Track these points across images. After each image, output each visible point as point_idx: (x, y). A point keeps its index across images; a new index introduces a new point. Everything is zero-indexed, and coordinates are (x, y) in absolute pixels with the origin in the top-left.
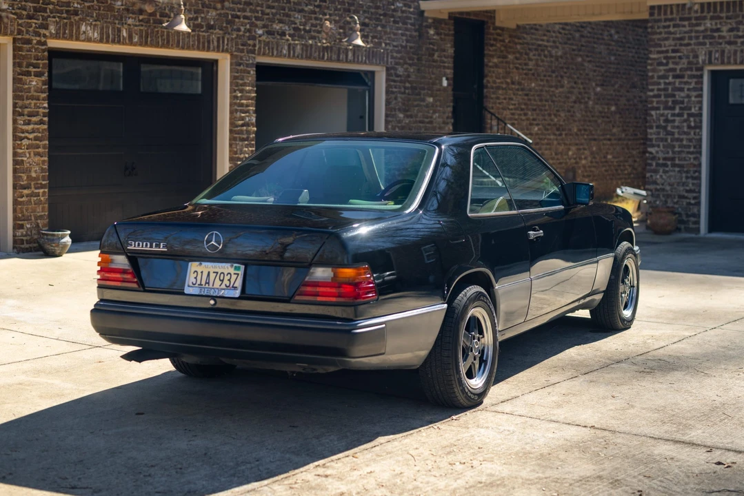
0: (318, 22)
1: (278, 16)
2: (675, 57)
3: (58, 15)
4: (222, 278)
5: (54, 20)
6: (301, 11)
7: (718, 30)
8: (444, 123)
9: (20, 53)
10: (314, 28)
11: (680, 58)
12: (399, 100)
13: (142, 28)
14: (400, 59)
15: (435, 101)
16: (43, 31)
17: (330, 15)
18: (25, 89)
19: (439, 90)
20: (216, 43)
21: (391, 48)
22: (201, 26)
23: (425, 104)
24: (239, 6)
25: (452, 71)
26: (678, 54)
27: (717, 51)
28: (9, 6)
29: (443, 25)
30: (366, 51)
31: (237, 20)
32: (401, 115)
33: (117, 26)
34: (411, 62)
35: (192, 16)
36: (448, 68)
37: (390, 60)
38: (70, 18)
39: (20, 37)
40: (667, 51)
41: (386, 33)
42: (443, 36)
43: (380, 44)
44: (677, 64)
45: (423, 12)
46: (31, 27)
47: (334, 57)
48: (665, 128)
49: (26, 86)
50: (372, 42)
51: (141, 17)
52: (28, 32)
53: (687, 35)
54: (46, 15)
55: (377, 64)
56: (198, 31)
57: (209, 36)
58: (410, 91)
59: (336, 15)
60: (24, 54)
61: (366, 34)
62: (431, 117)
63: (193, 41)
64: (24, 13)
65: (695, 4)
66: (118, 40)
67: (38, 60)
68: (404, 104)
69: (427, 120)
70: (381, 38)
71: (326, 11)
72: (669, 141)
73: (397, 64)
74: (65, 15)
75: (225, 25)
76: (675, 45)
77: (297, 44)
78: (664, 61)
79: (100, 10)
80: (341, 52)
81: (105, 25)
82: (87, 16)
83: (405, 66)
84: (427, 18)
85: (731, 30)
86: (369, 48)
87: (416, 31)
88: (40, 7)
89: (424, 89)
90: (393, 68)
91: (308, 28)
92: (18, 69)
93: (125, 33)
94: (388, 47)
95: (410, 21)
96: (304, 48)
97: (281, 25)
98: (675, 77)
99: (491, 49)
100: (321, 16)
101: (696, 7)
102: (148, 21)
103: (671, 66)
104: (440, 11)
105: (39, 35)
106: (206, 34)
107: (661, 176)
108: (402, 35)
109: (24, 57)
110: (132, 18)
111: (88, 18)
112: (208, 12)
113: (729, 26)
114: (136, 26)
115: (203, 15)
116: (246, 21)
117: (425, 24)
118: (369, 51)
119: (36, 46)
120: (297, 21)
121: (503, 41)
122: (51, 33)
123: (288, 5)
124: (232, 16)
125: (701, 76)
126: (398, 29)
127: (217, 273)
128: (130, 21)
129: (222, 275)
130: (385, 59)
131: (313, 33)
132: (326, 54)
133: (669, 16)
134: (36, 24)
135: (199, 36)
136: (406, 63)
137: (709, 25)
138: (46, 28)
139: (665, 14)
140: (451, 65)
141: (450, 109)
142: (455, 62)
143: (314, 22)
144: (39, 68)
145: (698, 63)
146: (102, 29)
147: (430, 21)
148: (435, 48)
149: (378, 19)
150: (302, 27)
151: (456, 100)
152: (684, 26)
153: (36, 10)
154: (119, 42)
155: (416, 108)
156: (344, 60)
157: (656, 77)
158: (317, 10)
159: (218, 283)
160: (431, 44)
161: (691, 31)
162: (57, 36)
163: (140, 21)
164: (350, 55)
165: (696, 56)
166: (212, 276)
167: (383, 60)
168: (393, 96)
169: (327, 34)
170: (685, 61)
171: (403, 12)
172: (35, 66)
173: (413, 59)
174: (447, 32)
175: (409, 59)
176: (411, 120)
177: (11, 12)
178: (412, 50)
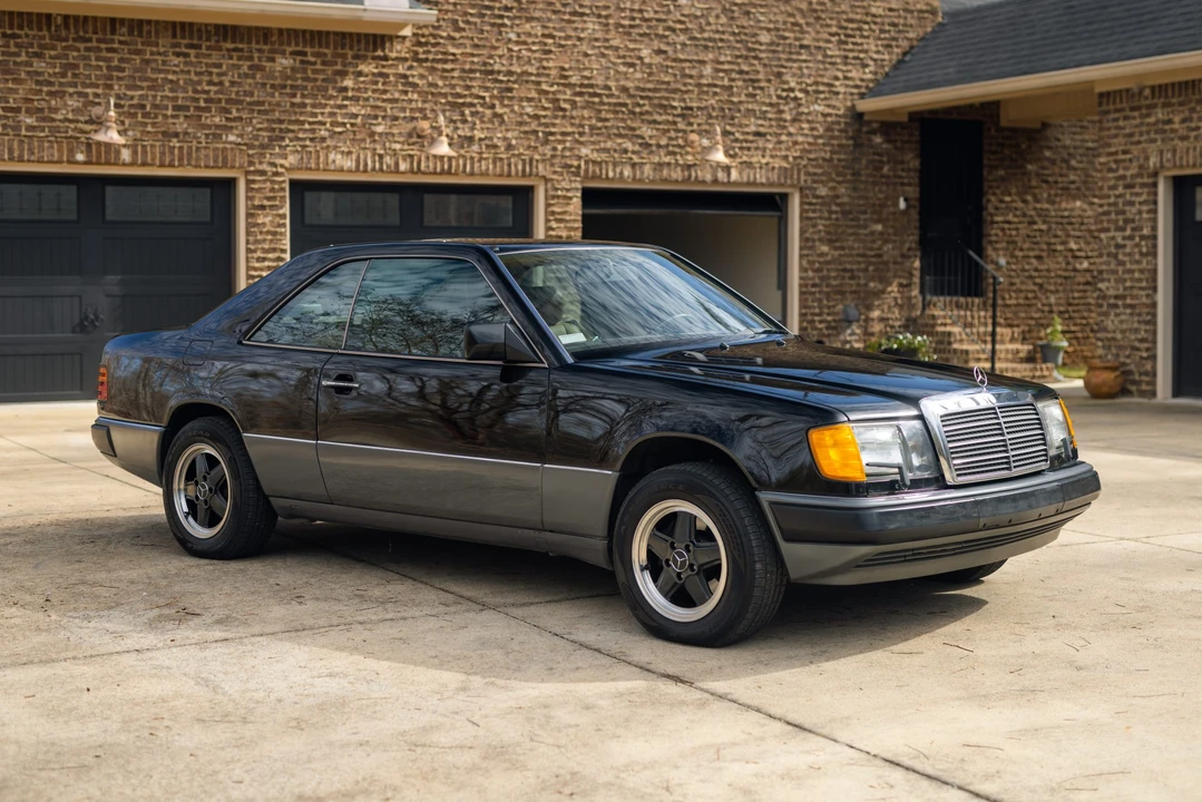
0: (680, 135)
1: (615, 130)
2: (1124, 161)
3: (300, 143)
5: (294, 148)
6: (652, 122)
7: (1170, 122)
9: (252, 186)
10: (673, 143)
11: (1130, 160)
12: (820, 227)
13: (412, 153)
14: (822, 174)
15: (884, 226)
16: (279, 162)
18: (259, 224)
19: (895, 213)
21: (804, 162)
22: (499, 147)
23: (866, 232)
24: (555, 121)
25: (918, 189)
26: (1128, 156)
27: (1168, 150)
28: (238, 137)
30: (760, 167)
31: (551, 138)
32: (825, 249)
34: (841, 179)
36: (910, 184)
37: (803, 178)
38: (316, 146)
39: (251, 168)
40: (1116, 153)
41: (794, 143)
42: (899, 144)
43: (785, 158)
44: (1126, 169)
45: (861, 115)
46: (265, 157)
47: (707, 176)
48: (1115, 256)
50: (771, 156)
51: (410, 141)
52: (261, 163)
53: (1137, 130)
54: (283, 144)
56: (494, 153)
57: (509, 158)
58: (840, 216)
60: (255, 186)
62: (879, 249)
64: (256, 143)
65: (1145, 87)
66: (381, 168)
67: (275, 192)
68: (828, 233)
69: (870, 253)
70: (787, 150)
71: (692, 120)
72: (1120, 273)
73: (814, 182)
74: (308, 143)
75: (533, 144)
76: (1126, 144)
77: (645, 163)
78: (1114, 166)
79: (354, 135)
82: (338, 142)
83: (831, 184)
84: (870, 122)
85: (1184, 121)
86: (766, 164)
87: (848, 138)
88: (277, 136)
89: (865, 213)
90: (810, 188)
91: (663, 143)
92: (251, 203)
93: (389, 160)
94: (799, 161)
95: (837, 127)
97: (619, 141)
98: (1127, 186)
99: (992, 157)
100: (684, 127)
101: (1147, 92)
102: (421, 145)
103: (1121, 172)
104: (891, 111)
105: (275, 165)
106: (504, 156)
107: (1113, 321)
108: (824, 144)
109: (256, 190)
110: (399, 142)
111: (339, 145)
112: (507, 131)
113: (1182, 116)
114: (404, 150)
115: (499, 135)
116: (565, 138)
117: (865, 129)
119: (272, 178)
120: (647, 135)
122: (291, 163)
123: (631, 116)
124: (545, 133)
125: (1155, 185)
126: (816, 137)
128: (394, 146)
130: (795, 177)
131: (671, 149)
133: (1119, 106)
134: (271, 154)
135: (494, 159)
136: (833, 180)
137: (1160, 116)
138: (284, 157)
139: (1114, 103)
140: (917, 181)
141: (916, 238)
142: (921, 178)
143: (673, 134)
144: (277, 201)
145: (1148, 168)
146: (357, 156)
147: (875, 125)
148: (885, 159)
149: (780, 127)
150: (654, 142)
151: (923, 228)
152: (1134, 118)
153: (271, 138)
155: (851, 238)
157: (1106, 187)
158: (678, 120)
160: (877, 154)
161: (1142, 124)
162: (299, 166)
163: (409, 145)
165: (1147, 158)
170: (1135, 164)
171: (824, 115)
172: (271, 199)
173: (845, 175)
174: (906, 138)
175: (838, 175)
176: (842, 253)
177: (240, 144)
178: (843, 164)
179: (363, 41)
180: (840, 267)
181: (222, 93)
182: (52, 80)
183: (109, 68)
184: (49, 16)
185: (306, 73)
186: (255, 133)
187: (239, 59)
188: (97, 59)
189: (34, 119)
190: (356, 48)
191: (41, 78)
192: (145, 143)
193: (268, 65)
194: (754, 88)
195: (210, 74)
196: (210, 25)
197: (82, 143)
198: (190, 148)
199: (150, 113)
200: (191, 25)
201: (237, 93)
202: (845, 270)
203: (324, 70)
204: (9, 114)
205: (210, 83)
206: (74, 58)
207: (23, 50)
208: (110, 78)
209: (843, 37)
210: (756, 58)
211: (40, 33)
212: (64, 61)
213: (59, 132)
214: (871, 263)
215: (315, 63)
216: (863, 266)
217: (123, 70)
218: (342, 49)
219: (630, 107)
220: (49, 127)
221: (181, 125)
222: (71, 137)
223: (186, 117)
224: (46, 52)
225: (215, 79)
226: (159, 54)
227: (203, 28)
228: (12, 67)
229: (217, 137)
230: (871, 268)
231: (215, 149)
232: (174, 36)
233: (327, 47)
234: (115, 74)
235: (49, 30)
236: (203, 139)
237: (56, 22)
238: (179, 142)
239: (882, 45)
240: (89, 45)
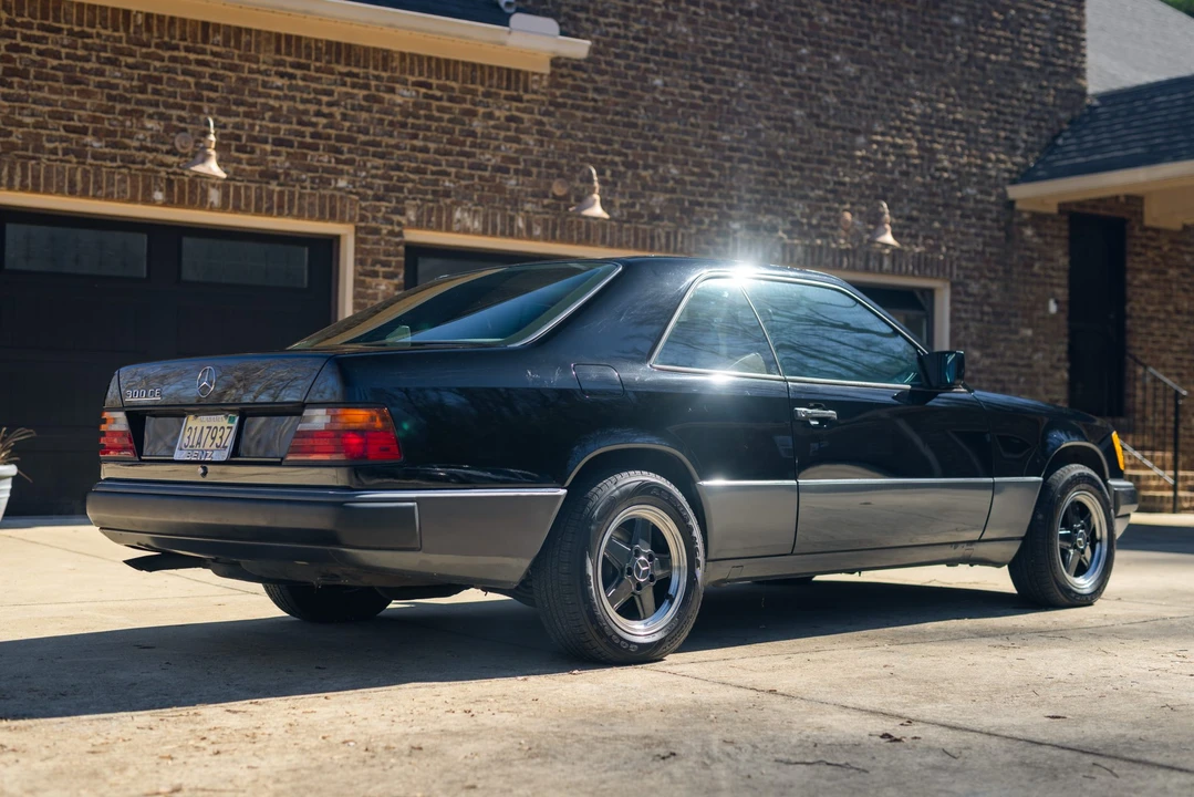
0: (832, 214)
1: (765, 205)
3: (420, 196)
4: (214, 435)
5: (414, 202)
6: (804, 197)
8: (1052, 367)
9: (363, 246)
10: (824, 223)
12: (972, 330)
13: (547, 216)
14: (973, 270)
15: (1035, 333)
16: (396, 218)
17: (853, 204)
18: (369, 295)
19: (1044, 318)
20: (663, 240)
21: (957, 254)
22: (642, 216)
23: (1017, 338)
24: (701, 189)
25: (1067, 291)
28: (349, 183)
29: (1049, 223)
30: (913, 257)
31: (698, 208)
32: (976, 354)
33: (509, 212)
34: (992, 275)
35: (624, 201)
36: (1059, 286)
37: (955, 272)
38: (438, 201)
39: (362, 224)
41: (948, 232)
42: (1049, 239)
43: (938, 248)
45: (1012, 203)
46: (380, 211)
47: (859, 264)
49: (370, 291)
50: (924, 244)
51: (546, 202)
52: (374, 218)
54: (401, 196)
55: (931, 277)
56: (636, 222)
57: (652, 230)
58: (991, 318)
59: (863, 204)
60: (368, 247)
61: (913, 232)
62: (1030, 358)
63: (629, 236)
64: (370, 192)
66: (511, 233)
67: (389, 255)
68: (980, 337)
69: (1021, 362)
70: (940, 238)
71: (844, 198)
73: (966, 277)
74: (430, 197)
75: (678, 215)
77: (796, 245)
79: (483, 190)
80: (872, 257)
81: (490, 211)
82: (464, 198)
83: (983, 281)
84: (1021, 211)
86: (920, 253)
87: (1000, 229)
88: (394, 185)
89: (1016, 316)
90: (960, 284)
91: (814, 222)
92: (359, 268)
93: (520, 223)
94: (951, 252)
95: (989, 215)
96: (809, 250)
97: (770, 217)
99: (1137, 259)
100: (836, 205)
102: (557, 208)
104: (1042, 201)
105: (391, 222)
106: (648, 227)
108: (977, 235)
109: (369, 252)
110: (533, 203)
111: (465, 201)
112: (652, 196)
114: (538, 213)
115: (643, 201)
116: (713, 210)
117: (1016, 220)
118: (919, 258)
119: (387, 238)
120: (798, 212)
121: (1159, 248)
122: (409, 222)
123: (782, 189)
124: (691, 203)
126: (968, 226)
127: (210, 429)
128: (528, 207)
129: (215, 431)
130: (948, 270)
131: (823, 230)
132: (845, 260)
134: (387, 207)
135: (636, 229)
136: (985, 277)
138: (402, 212)
140: (1064, 282)
141: (1064, 347)
142: (1070, 279)
143: (824, 213)
144: (389, 266)
146: (486, 216)
147: (1026, 216)
148: (1036, 255)
149: (933, 212)
150: (805, 221)
151: (1074, 336)
153: (387, 188)
154: (511, 235)
155: (1003, 345)
156: (877, 269)
158: (830, 196)
159: (209, 441)
160: (1028, 249)
162: (418, 225)
163: (544, 207)
164: (887, 264)
166: (206, 431)
167: (944, 270)
168: (961, 324)
169: (847, 231)
171: (977, 201)
172: (385, 264)
173: (995, 271)
174: (1056, 232)
175: (990, 271)
176: (994, 361)
177: (351, 193)
178: (994, 258)
179: (496, 76)
180: (992, 378)
181: (331, 127)
182: (128, 95)
183: (197, 84)
184: (127, 13)
185: (430, 110)
186: (369, 180)
187: (354, 86)
188: (185, 73)
189: (103, 144)
190: (487, 84)
191: (114, 92)
192: (239, 184)
193: (387, 96)
194: (908, 165)
195: (319, 103)
196: (321, 41)
197: (162, 179)
198: (292, 194)
199: (246, 146)
200: (299, 38)
201: (349, 129)
202: (997, 381)
203: (450, 108)
204: (72, 135)
205: (318, 114)
206: (156, 69)
207: (94, 53)
208: (199, 98)
209: (995, 114)
210: (909, 130)
211: (116, 34)
212: (143, 73)
213: (134, 162)
214: (1020, 375)
215: (440, 99)
216: (1014, 377)
217: (215, 89)
218: (473, 83)
219: (781, 178)
220: (121, 155)
221: (281, 162)
222: (148, 170)
223: (288, 154)
224: (121, 58)
225: (325, 110)
226: (259, 72)
227: (313, 46)
228: (79, 74)
229: (325, 183)
230: (1022, 380)
231: (322, 197)
232: (278, 51)
233: (455, 80)
234: (205, 93)
235: (127, 29)
236: (308, 184)
237: (135, 21)
238: (279, 185)
239: (1033, 127)
240: (176, 53)
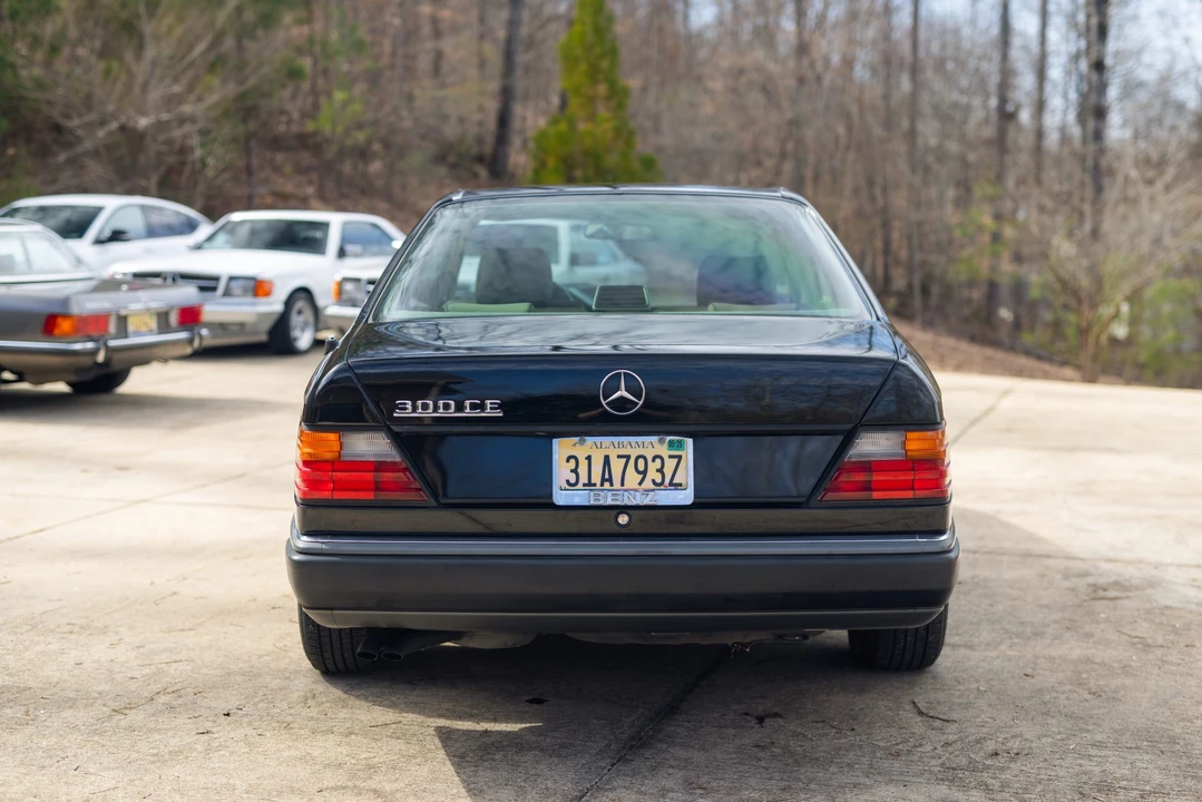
4: (641, 468)
127: (628, 457)
129: (641, 461)
159: (632, 478)
166: (617, 466)
